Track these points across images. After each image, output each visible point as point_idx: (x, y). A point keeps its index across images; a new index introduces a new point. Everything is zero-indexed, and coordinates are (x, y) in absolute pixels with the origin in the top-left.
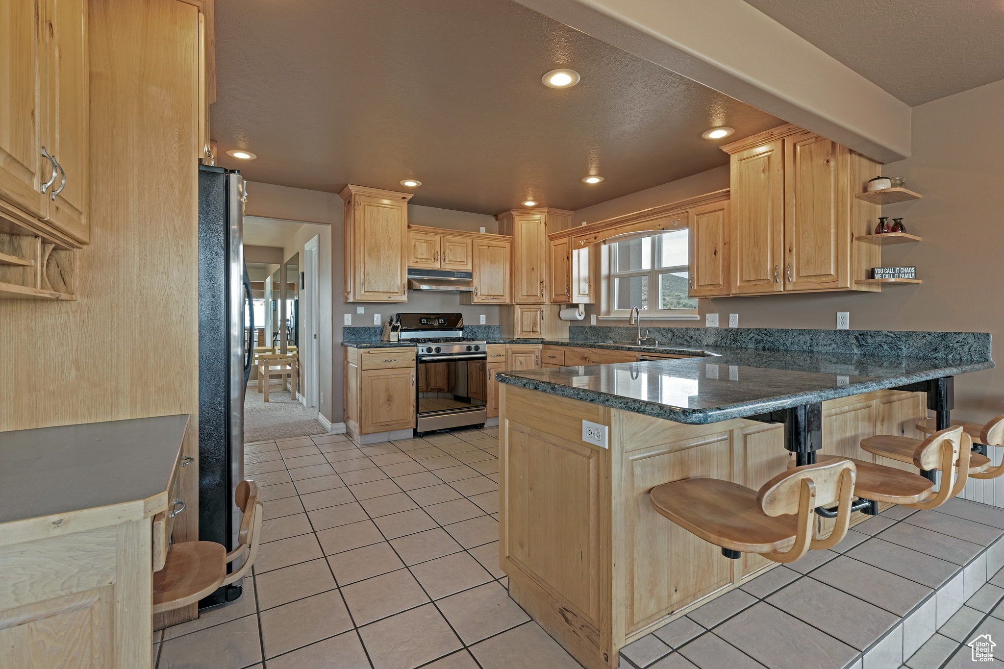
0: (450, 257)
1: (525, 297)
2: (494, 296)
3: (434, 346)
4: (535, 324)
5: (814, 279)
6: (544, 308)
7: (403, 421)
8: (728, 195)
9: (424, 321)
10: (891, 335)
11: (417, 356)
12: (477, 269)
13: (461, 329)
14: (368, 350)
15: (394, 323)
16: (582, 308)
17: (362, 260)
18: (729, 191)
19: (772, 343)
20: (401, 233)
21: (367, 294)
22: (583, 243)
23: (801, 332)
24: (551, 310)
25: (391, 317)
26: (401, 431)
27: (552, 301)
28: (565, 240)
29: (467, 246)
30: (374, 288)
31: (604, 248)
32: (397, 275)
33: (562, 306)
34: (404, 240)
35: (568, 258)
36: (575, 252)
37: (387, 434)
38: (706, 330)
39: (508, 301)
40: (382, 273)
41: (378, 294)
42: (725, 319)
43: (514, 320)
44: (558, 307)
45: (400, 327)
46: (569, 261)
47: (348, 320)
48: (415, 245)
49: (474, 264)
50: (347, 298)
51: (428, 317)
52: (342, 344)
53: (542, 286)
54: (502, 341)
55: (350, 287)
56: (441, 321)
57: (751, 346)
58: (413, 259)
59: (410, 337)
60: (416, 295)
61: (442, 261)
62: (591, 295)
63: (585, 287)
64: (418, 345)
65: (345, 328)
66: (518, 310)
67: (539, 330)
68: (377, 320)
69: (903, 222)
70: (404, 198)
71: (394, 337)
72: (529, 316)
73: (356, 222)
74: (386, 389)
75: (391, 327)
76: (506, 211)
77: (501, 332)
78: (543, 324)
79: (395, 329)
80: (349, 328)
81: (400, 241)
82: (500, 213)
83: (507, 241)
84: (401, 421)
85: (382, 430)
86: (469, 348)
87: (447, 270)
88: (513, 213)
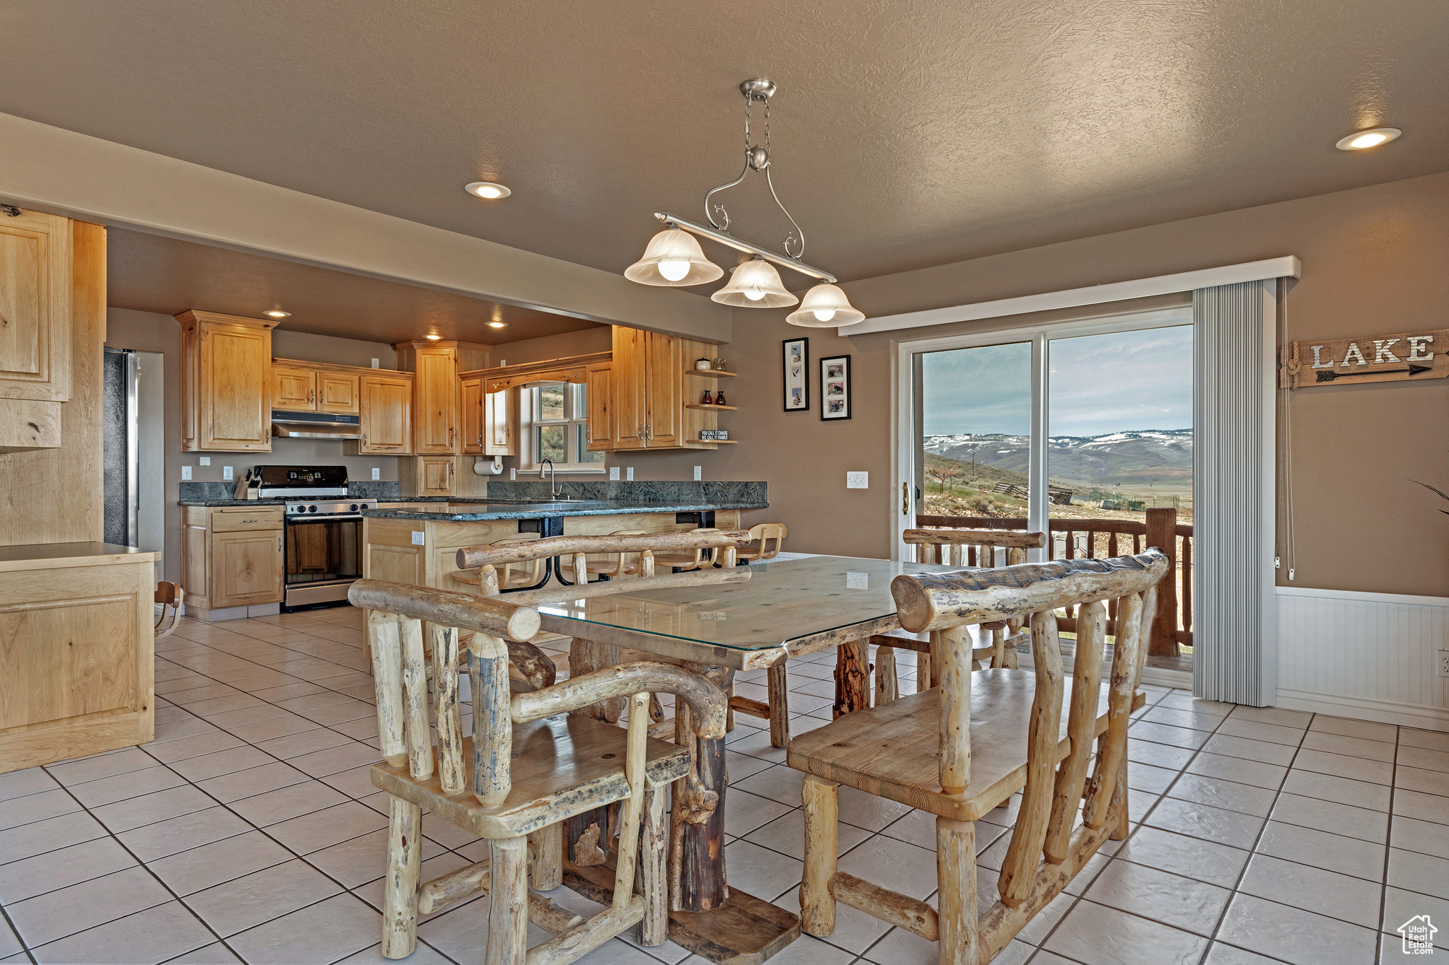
0: (329, 396)
1: (430, 447)
2: (389, 445)
3: (307, 505)
4: (443, 479)
5: (663, 438)
6: (454, 460)
7: (267, 593)
8: (610, 356)
9: (294, 475)
10: (721, 484)
11: (285, 516)
12: (366, 412)
13: (346, 486)
14: (220, 508)
15: (252, 477)
16: (498, 461)
17: (210, 400)
18: (612, 354)
19: (655, 494)
20: (263, 367)
21: (216, 441)
22: (496, 387)
23: (673, 484)
24: (464, 463)
25: (249, 470)
26: (264, 606)
27: (464, 452)
28: (477, 381)
29: (352, 384)
30: (226, 434)
31: (524, 393)
32: (257, 419)
33: (477, 458)
34: (266, 377)
35: (480, 403)
36: (489, 397)
37: (244, 609)
38: (609, 483)
39: (408, 451)
40: (237, 417)
41: (231, 442)
42: (623, 473)
43: (416, 474)
44: (473, 459)
45: (261, 482)
46: (481, 406)
47: (187, 474)
48: (281, 382)
49: (362, 406)
50: (186, 446)
51: (299, 470)
52: (179, 504)
53: (451, 434)
54: (398, 500)
55: (192, 431)
56: (317, 475)
57: (641, 497)
58: (278, 399)
59: (274, 495)
60: (281, 443)
61: (319, 402)
62: (510, 446)
63: (501, 436)
64: (287, 503)
65: (183, 483)
66: (421, 462)
67: (448, 487)
68: (228, 474)
69: (724, 395)
70: (266, 326)
71: (252, 494)
72: (435, 469)
73: (202, 355)
74: (245, 555)
75: (249, 482)
76: (406, 341)
77: (400, 490)
78: (453, 479)
79: (254, 485)
80: (189, 484)
81: (261, 378)
82: (399, 343)
83: (408, 378)
84: (263, 594)
85: (239, 604)
86: (354, 507)
87: (325, 413)
88: (415, 345)
